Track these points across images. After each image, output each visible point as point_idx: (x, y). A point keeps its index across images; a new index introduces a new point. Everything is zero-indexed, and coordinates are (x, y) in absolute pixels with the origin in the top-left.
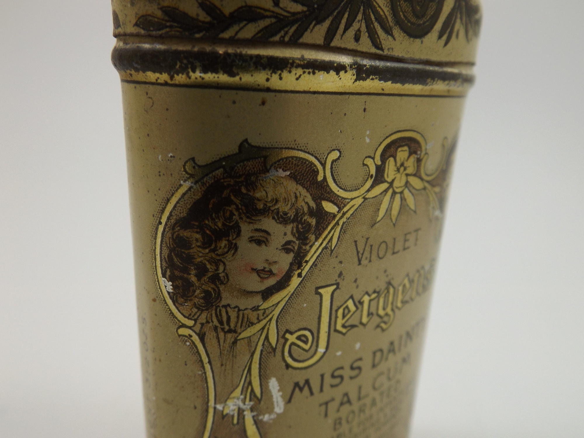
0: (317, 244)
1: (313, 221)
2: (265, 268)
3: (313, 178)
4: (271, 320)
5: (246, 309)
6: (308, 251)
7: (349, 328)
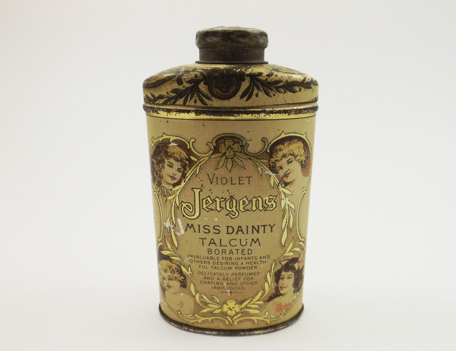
0: (190, 171)
1: (188, 163)
2: (173, 176)
3: (186, 147)
4: (176, 195)
5: (168, 189)
6: (187, 173)
7: (210, 210)
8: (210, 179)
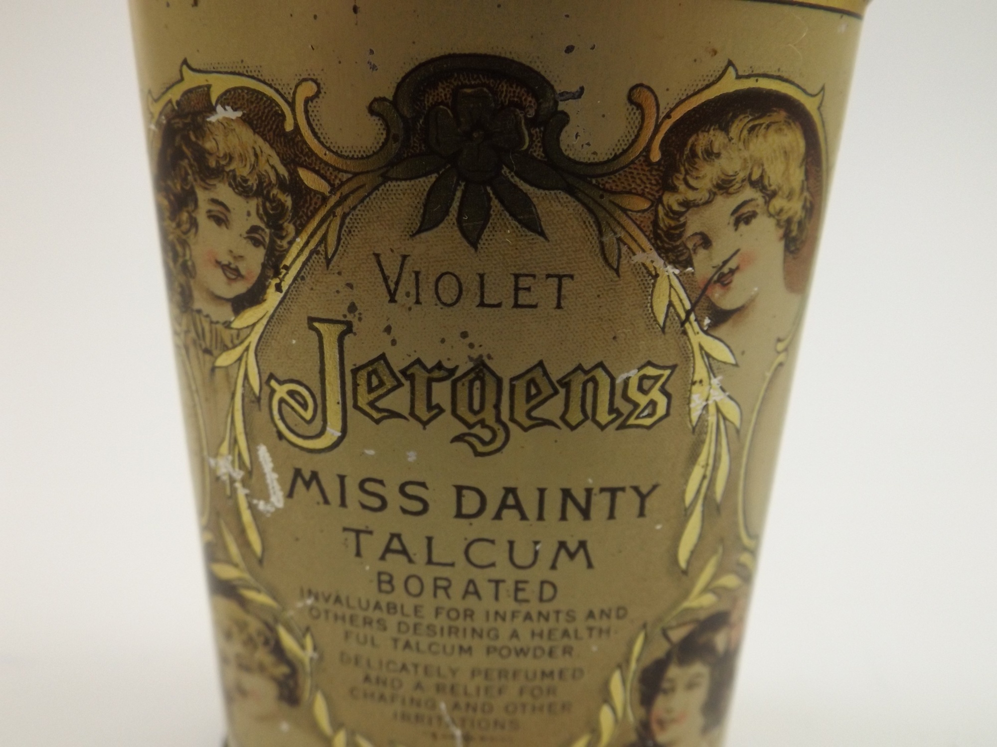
0: (300, 241)
1: (288, 201)
2: (230, 264)
3: (277, 126)
4: (247, 349)
5: (217, 322)
6: (287, 251)
7: (386, 414)
8: (386, 279)
